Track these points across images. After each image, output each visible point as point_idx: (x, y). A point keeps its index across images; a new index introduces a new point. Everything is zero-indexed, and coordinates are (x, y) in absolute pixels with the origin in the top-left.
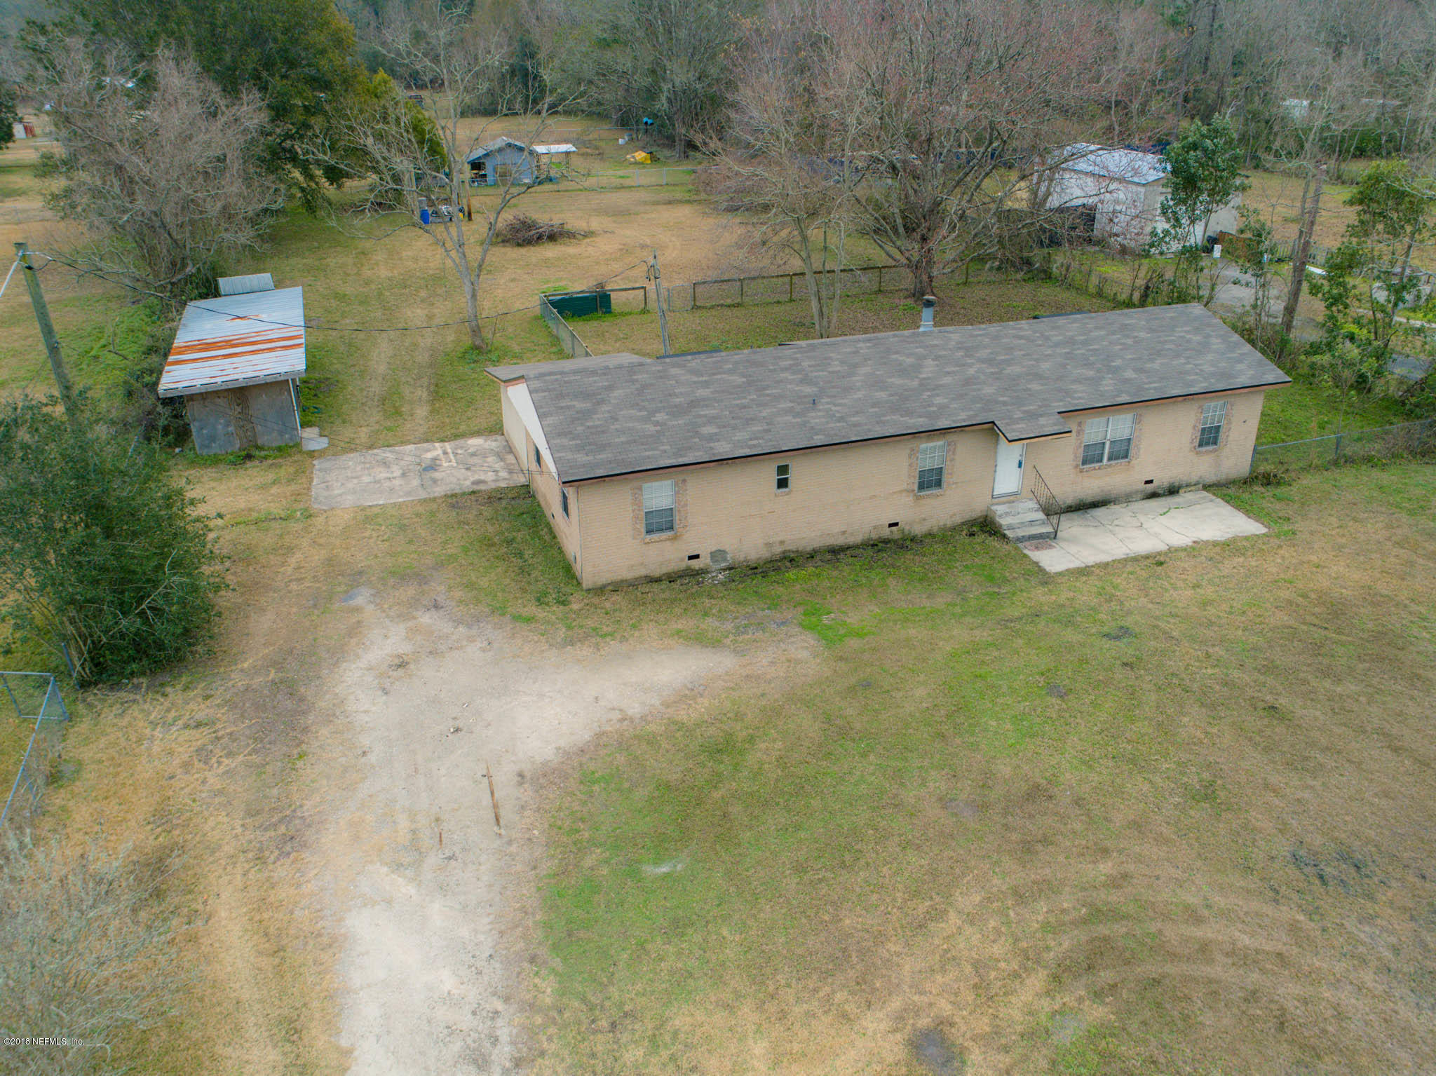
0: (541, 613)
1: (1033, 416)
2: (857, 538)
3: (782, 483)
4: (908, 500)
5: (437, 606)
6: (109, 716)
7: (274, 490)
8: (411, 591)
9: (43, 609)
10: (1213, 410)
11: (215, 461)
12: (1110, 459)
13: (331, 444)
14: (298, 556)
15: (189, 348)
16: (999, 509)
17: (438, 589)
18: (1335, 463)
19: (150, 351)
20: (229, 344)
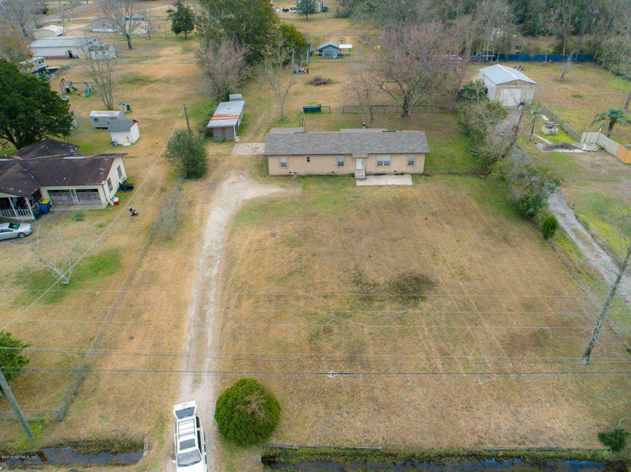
0: (260, 178)
1: (361, 154)
2: (325, 174)
3: (308, 161)
4: (336, 168)
5: (244, 175)
6: (189, 183)
7: (226, 149)
8: (240, 171)
9: (181, 165)
10: (411, 157)
11: (217, 141)
12: (385, 165)
13: (240, 141)
14: (225, 163)
15: (217, 116)
16: (356, 172)
17: (246, 172)
18: (449, 173)
19: (209, 115)
20: (224, 116)
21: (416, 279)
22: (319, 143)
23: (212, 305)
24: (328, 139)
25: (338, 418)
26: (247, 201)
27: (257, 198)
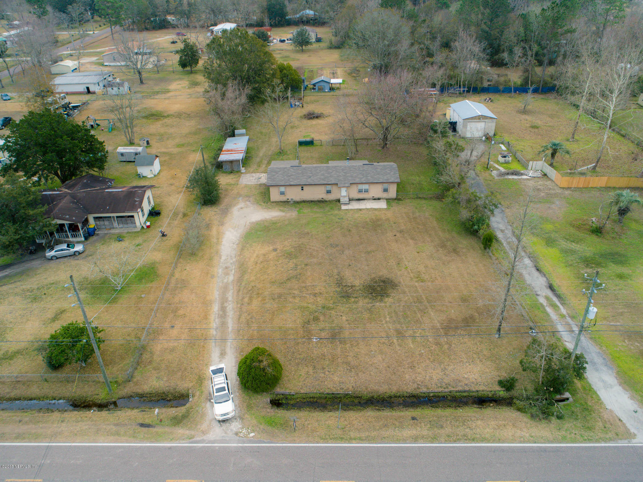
0: (263, 204)
1: (345, 183)
2: (316, 200)
3: (302, 189)
4: (325, 195)
5: (250, 201)
6: (205, 209)
7: (234, 179)
8: (247, 199)
9: (199, 194)
10: (385, 186)
11: (226, 172)
12: (364, 192)
13: (246, 171)
14: (234, 191)
15: (225, 151)
16: (341, 198)
17: (251, 199)
18: (417, 198)
19: (219, 150)
20: (232, 151)
21: (384, 282)
22: (311, 175)
23: (230, 303)
24: (318, 171)
25: (323, 375)
26: (253, 223)
27: (262, 221)
